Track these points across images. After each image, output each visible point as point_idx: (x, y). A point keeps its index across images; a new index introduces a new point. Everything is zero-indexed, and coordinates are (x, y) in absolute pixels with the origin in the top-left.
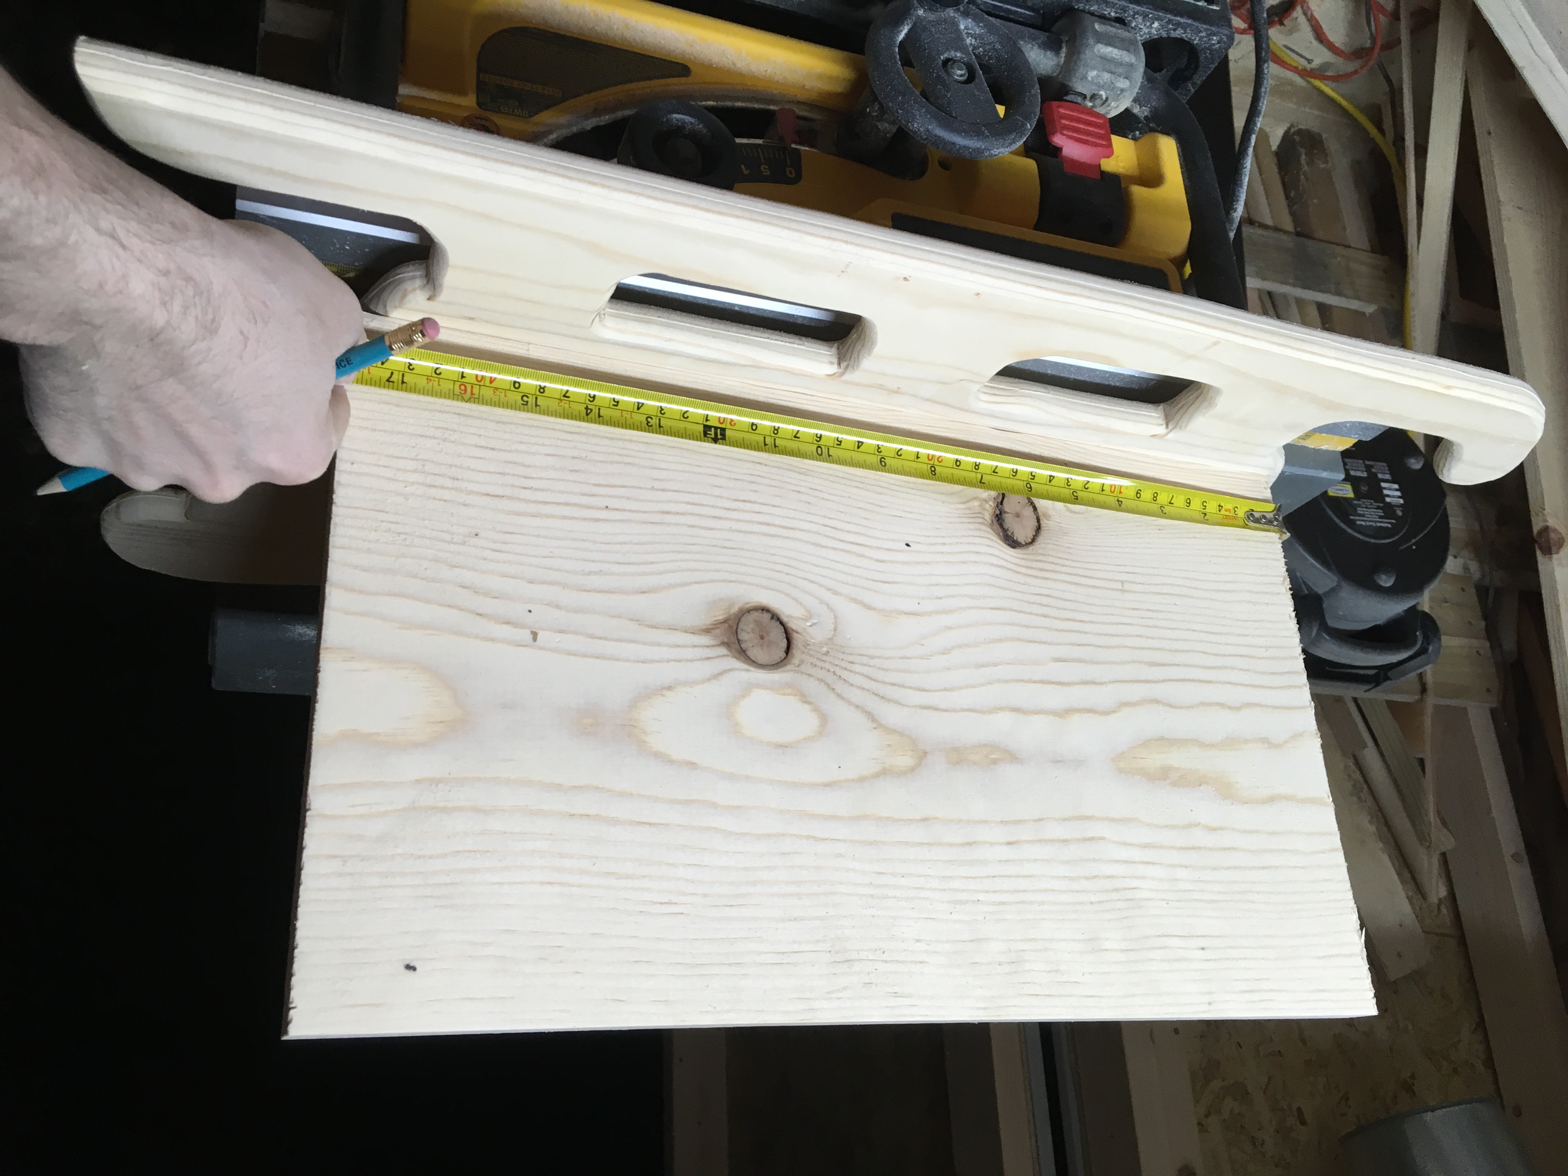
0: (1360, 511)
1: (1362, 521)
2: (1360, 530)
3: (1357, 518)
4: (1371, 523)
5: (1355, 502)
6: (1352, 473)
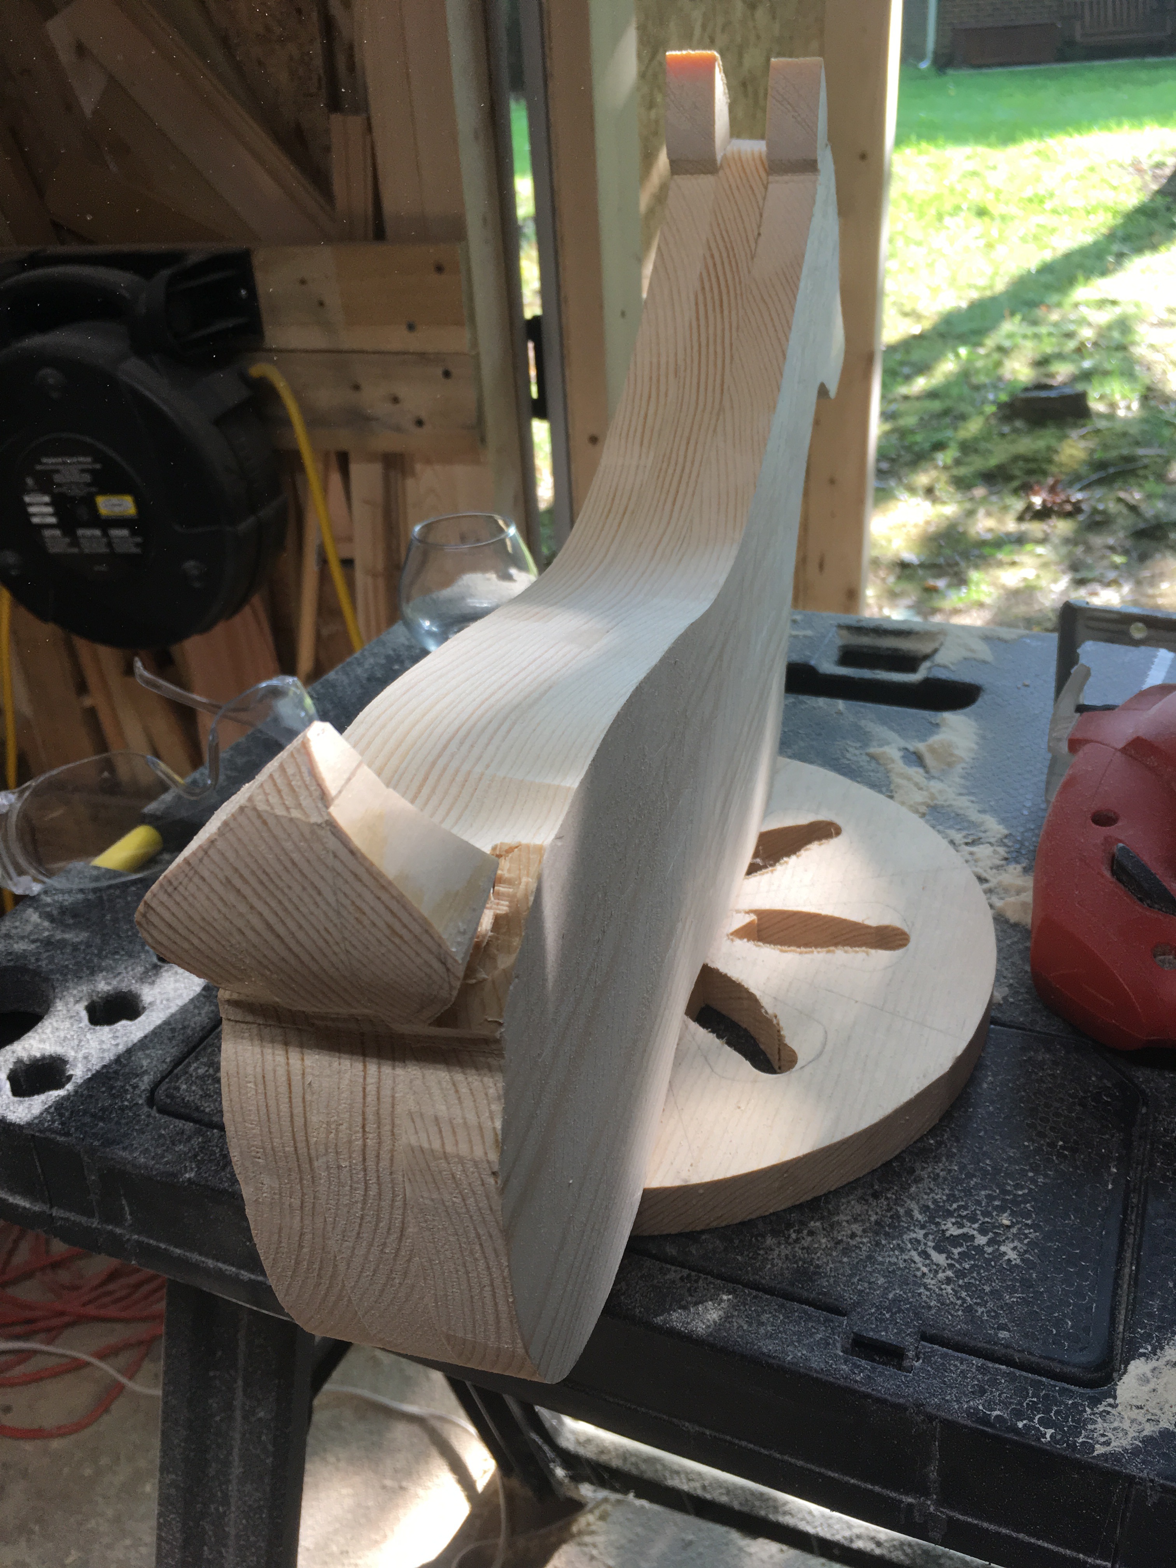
0: (87, 478)
1: (83, 463)
2: (86, 450)
3: (89, 466)
4: (70, 460)
5: (93, 489)
6: (98, 532)
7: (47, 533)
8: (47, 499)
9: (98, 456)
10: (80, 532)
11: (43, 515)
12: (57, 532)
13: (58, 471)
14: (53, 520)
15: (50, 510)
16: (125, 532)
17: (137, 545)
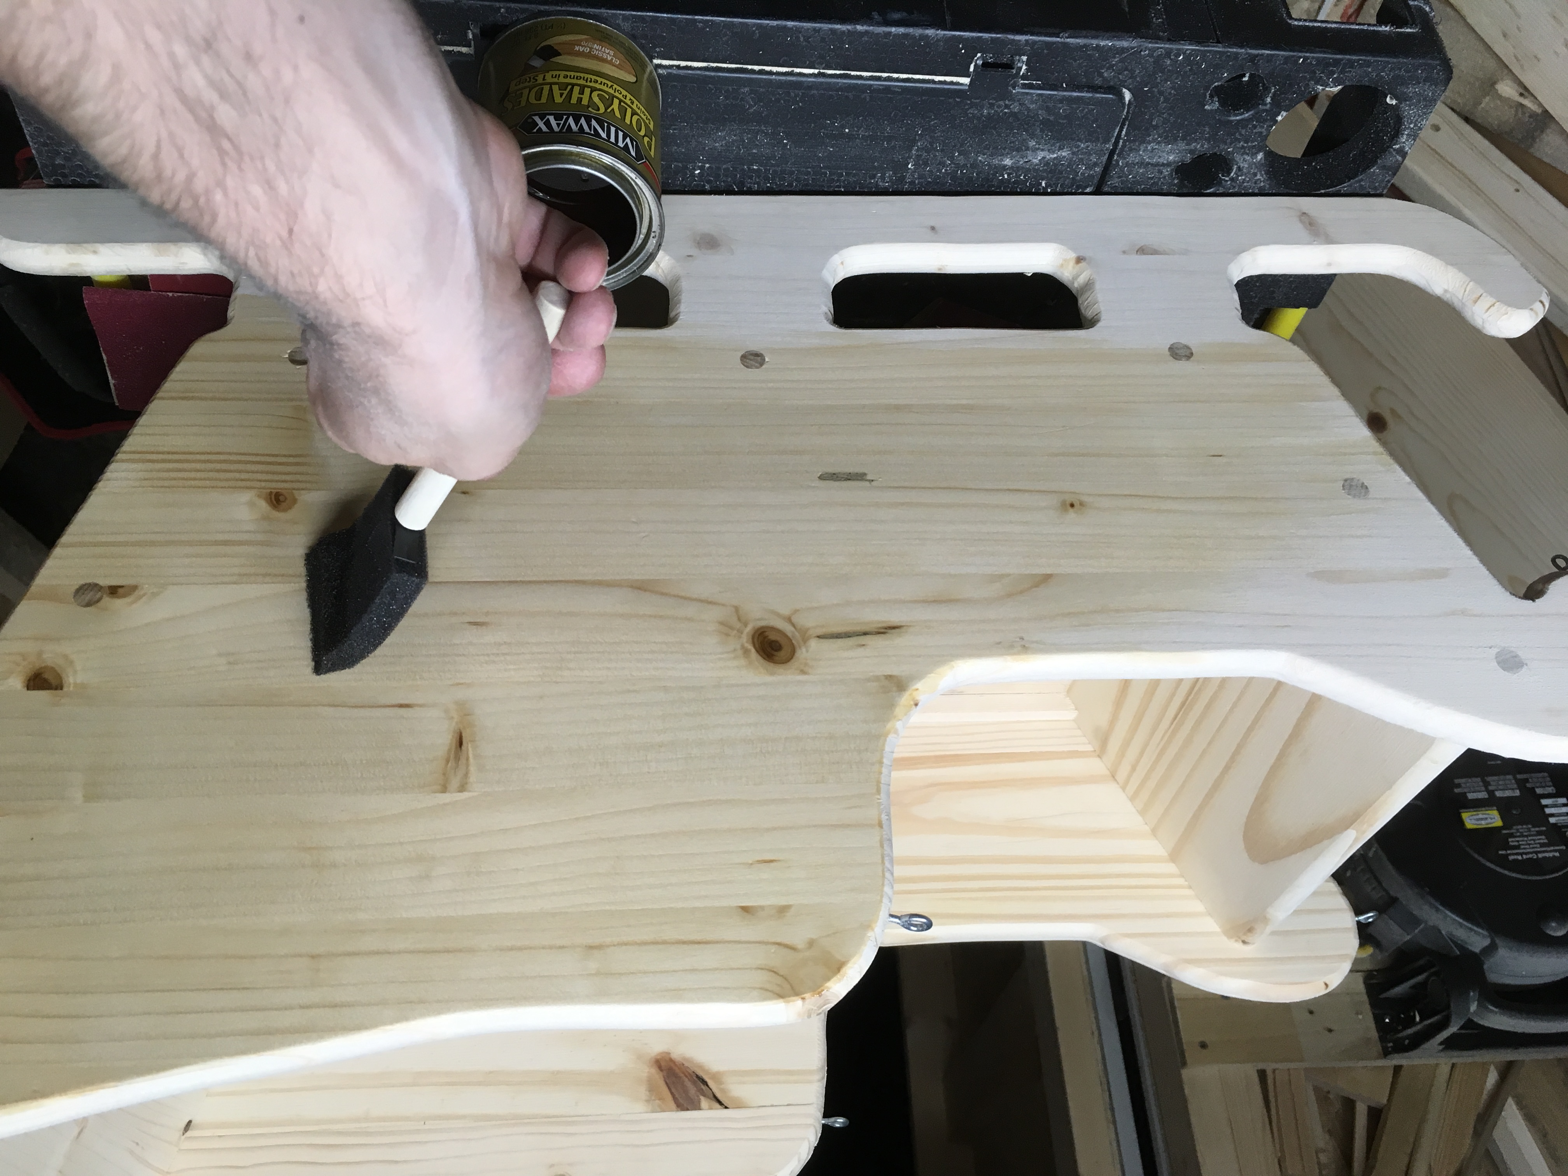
0: (1512, 842)
1: (1517, 854)
2: (1516, 866)
3: (1509, 852)
4: (1530, 856)
5: (1505, 831)
6: (1498, 794)
7: (1551, 790)
8: (1552, 820)
9: (1504, 862)
10: (1517, 793)
11: (1555, 806)
12: (1539, 791)
13: (1542, 845)
14: (1544, 802)
15: (1548, 811)
16: (1471, 796)
17: (1459, 786)
